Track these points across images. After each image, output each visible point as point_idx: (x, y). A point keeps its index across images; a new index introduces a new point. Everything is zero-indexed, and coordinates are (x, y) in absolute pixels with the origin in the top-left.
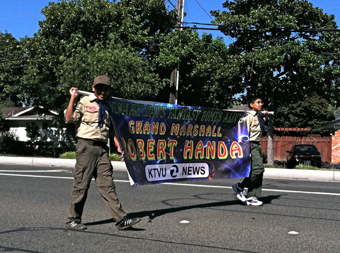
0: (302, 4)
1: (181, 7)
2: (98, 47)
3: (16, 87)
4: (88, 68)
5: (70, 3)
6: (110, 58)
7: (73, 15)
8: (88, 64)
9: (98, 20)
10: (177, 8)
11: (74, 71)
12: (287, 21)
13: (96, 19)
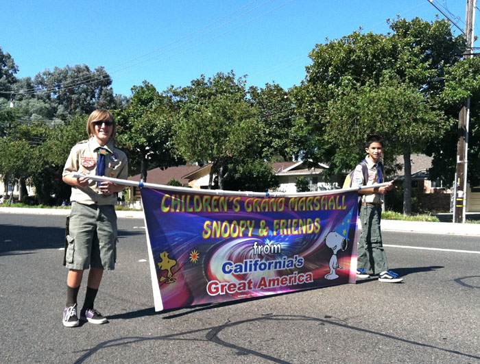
1: (471, 30)
2: (369, 86)
3: (285, 140)
4: (357, 111)
5: (339, 43)
6: (384, 97)
7: (343, 54)
8: (358, 108)
9: (370, 57)
10: (465, 32)
11: (342, 116)
13: (368, 56)
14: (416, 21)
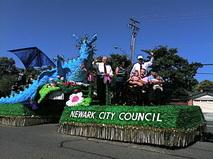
0: (176, 56)
1: (132, 59)
12: (170, 62)
14: (117, 55)
